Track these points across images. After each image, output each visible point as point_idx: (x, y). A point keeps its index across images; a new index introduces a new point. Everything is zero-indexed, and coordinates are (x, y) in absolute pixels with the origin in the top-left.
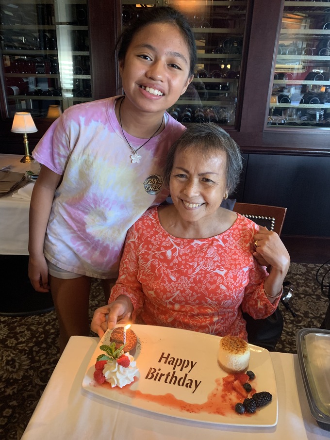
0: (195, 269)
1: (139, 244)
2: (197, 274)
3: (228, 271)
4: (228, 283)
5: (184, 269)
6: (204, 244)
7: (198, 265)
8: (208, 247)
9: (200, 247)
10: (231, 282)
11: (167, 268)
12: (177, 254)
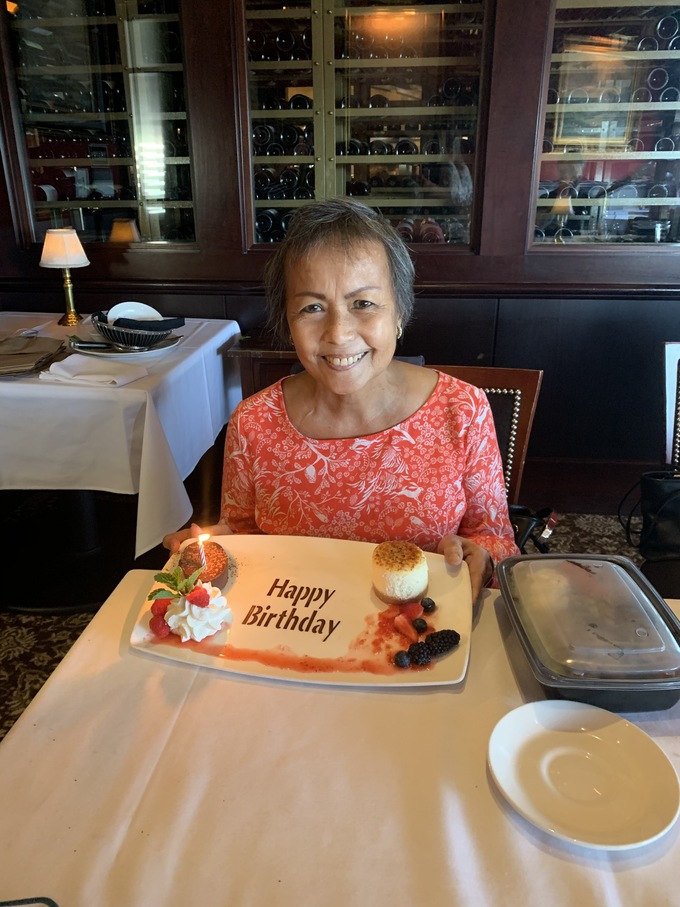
0: (363, 494)
1: (252, 460)
2: (368, 502)
3: (425, 489)
4: (426, 512)
5: (342, 497)
6: (375, 445)
7: (367, 486)
8: (383, 450)
9: (368, 450)
10: (431, 511)
11: (310, 500)
12: (327, 472)
